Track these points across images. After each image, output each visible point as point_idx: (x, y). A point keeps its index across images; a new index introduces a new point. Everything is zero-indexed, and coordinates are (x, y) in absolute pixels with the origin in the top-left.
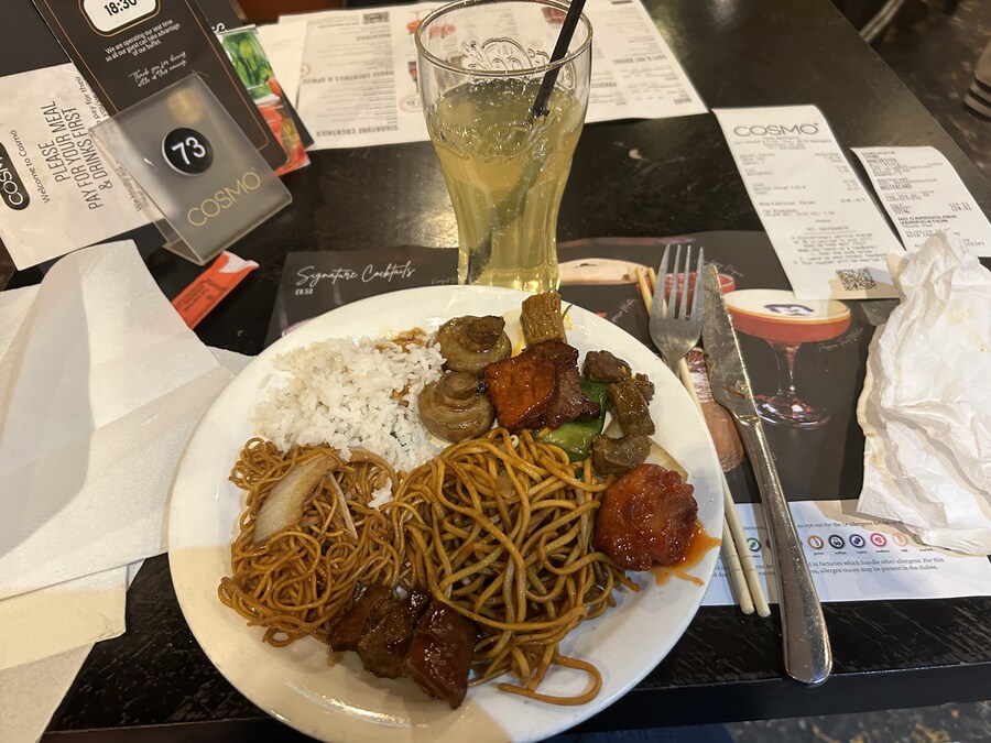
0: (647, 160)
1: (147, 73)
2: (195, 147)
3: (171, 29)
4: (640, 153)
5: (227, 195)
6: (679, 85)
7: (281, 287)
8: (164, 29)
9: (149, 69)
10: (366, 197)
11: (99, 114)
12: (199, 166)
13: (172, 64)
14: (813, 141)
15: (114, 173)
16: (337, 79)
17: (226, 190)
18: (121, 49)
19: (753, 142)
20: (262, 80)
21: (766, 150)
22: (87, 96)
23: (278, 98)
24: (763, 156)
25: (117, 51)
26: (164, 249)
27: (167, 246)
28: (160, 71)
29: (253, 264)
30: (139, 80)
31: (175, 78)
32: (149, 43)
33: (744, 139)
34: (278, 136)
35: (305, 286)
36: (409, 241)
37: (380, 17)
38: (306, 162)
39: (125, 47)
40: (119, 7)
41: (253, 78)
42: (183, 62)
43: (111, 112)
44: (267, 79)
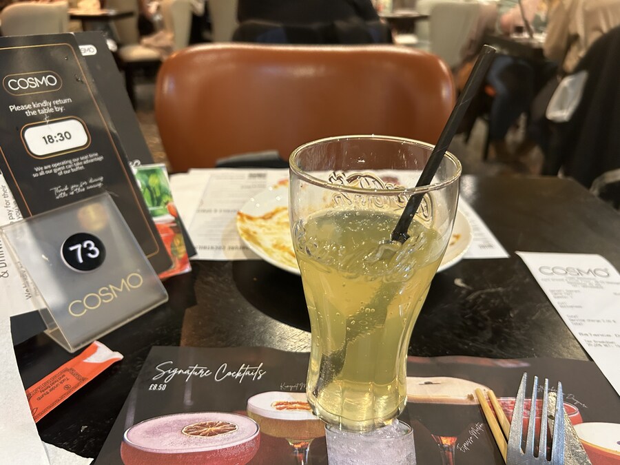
0: (470, 288)
1: (66, 189)
2: (91, 249)
3: (96, 159)
4: (465, 281)
5: (110, 291)
6: (481, 234)
7: (138, 380)
8: (89, 159)
9: (69, 187)
10: (232, 300)
11: (14, 216)
12: (91, 265)
13: (89, 184)
14: (608, 283)
15: (13, 265)
16: (221, 211)
17: (111, 287)
18: (48, 169)
19: (557, 280)
20: (162, 203)
21: (571, 288)
22: (7, 202)
23: (173, 218)
24: (569, 292)
25: (44, 170)
26: (45, 335)
27: (48, 332)
28: (78, 189)
29: (118, 356)
30: (58, 194)
31: (90, 195)
32: (74, 167)
33: (550, 277)
34: (167, 247)
35: (160, 382)
36: (264, 343)
37: (260, 176)
38: (188, 269)
39: (52, 168)
40: (55, 139)
41: (156, 202)
42: (100, 185)
43: (25, 215)
44: (166, 203)
